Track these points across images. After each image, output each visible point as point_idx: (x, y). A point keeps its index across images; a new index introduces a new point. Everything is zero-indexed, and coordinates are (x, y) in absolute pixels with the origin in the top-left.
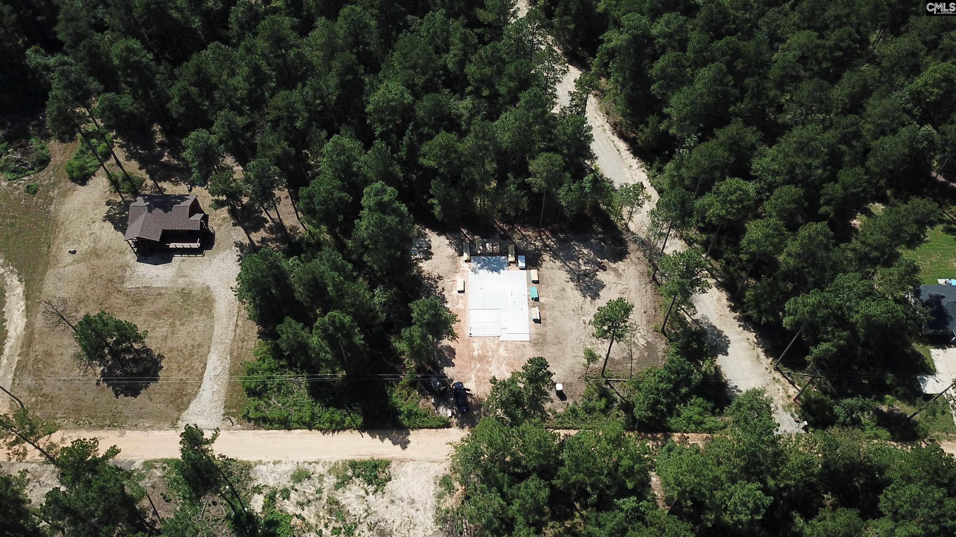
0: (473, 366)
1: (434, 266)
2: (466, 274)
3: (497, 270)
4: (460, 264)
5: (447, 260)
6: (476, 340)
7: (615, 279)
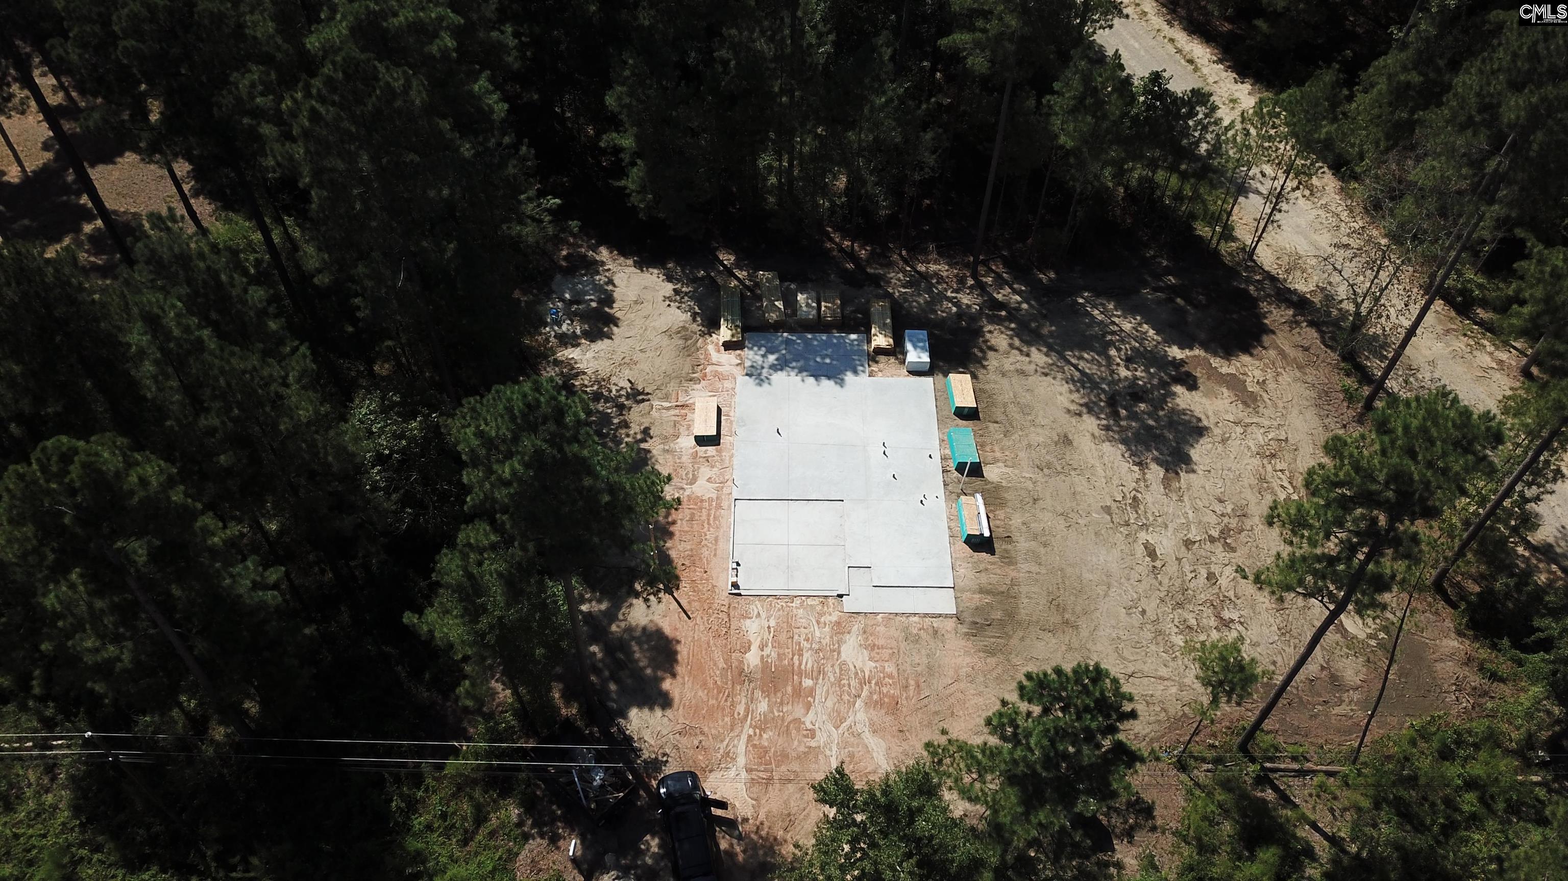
0: (741, 709)
1: (618, 358)
2: (727, 384)
3: (834, 374)
4: (707, 355)
5: (666, 341)
6: (756, 607)
7: (1237, 411)
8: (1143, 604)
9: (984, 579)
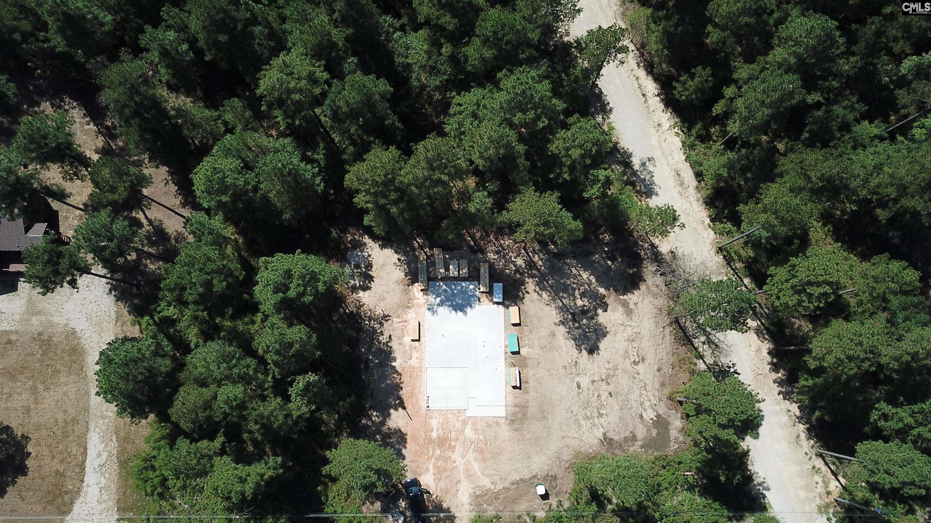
0: (431, 453)
1: (378, 296)
2: (422, 313)
3: (462, 308)
4: (414, 294)
6: (435, 414)
7: (623, 319)
8: (572, 408)
9: (516, 401)
